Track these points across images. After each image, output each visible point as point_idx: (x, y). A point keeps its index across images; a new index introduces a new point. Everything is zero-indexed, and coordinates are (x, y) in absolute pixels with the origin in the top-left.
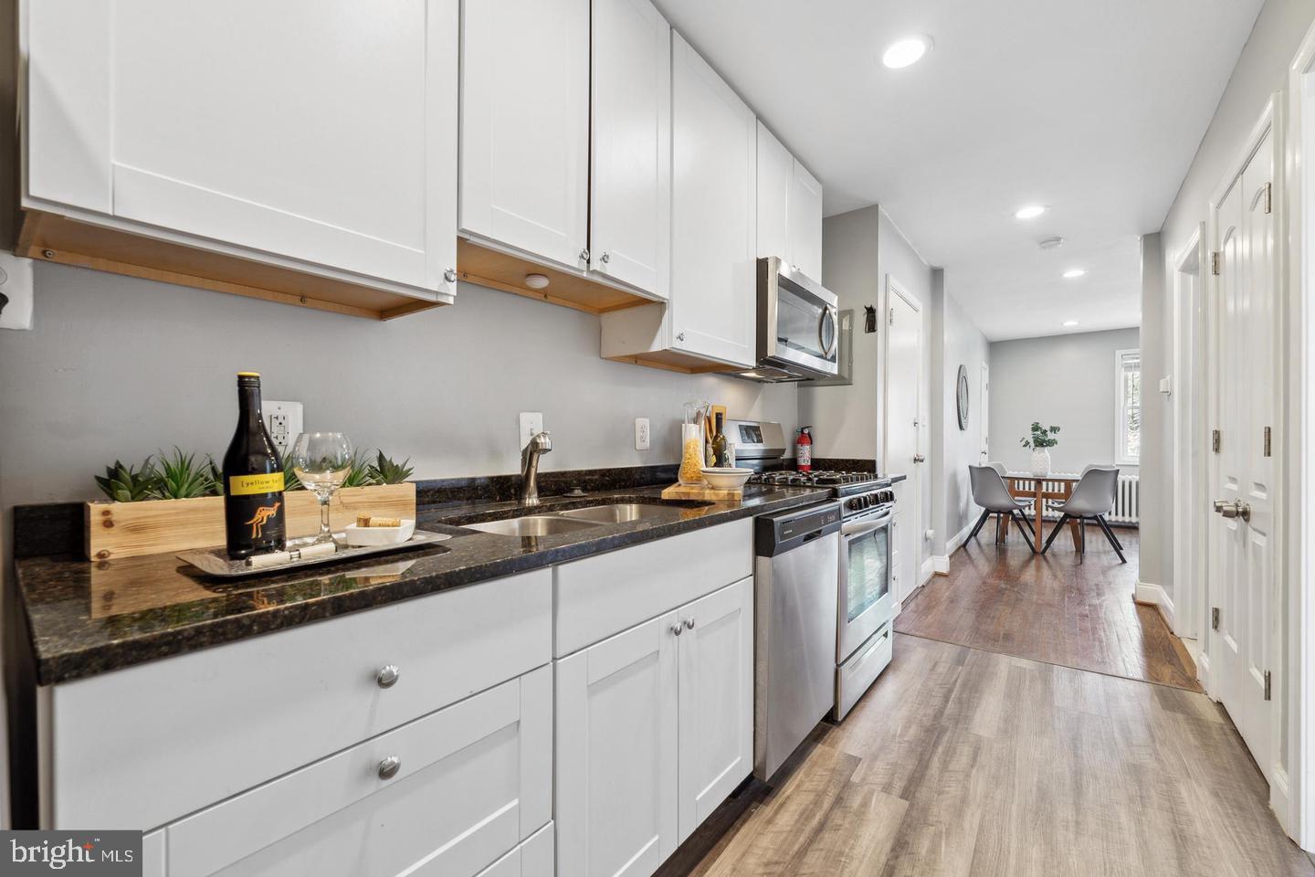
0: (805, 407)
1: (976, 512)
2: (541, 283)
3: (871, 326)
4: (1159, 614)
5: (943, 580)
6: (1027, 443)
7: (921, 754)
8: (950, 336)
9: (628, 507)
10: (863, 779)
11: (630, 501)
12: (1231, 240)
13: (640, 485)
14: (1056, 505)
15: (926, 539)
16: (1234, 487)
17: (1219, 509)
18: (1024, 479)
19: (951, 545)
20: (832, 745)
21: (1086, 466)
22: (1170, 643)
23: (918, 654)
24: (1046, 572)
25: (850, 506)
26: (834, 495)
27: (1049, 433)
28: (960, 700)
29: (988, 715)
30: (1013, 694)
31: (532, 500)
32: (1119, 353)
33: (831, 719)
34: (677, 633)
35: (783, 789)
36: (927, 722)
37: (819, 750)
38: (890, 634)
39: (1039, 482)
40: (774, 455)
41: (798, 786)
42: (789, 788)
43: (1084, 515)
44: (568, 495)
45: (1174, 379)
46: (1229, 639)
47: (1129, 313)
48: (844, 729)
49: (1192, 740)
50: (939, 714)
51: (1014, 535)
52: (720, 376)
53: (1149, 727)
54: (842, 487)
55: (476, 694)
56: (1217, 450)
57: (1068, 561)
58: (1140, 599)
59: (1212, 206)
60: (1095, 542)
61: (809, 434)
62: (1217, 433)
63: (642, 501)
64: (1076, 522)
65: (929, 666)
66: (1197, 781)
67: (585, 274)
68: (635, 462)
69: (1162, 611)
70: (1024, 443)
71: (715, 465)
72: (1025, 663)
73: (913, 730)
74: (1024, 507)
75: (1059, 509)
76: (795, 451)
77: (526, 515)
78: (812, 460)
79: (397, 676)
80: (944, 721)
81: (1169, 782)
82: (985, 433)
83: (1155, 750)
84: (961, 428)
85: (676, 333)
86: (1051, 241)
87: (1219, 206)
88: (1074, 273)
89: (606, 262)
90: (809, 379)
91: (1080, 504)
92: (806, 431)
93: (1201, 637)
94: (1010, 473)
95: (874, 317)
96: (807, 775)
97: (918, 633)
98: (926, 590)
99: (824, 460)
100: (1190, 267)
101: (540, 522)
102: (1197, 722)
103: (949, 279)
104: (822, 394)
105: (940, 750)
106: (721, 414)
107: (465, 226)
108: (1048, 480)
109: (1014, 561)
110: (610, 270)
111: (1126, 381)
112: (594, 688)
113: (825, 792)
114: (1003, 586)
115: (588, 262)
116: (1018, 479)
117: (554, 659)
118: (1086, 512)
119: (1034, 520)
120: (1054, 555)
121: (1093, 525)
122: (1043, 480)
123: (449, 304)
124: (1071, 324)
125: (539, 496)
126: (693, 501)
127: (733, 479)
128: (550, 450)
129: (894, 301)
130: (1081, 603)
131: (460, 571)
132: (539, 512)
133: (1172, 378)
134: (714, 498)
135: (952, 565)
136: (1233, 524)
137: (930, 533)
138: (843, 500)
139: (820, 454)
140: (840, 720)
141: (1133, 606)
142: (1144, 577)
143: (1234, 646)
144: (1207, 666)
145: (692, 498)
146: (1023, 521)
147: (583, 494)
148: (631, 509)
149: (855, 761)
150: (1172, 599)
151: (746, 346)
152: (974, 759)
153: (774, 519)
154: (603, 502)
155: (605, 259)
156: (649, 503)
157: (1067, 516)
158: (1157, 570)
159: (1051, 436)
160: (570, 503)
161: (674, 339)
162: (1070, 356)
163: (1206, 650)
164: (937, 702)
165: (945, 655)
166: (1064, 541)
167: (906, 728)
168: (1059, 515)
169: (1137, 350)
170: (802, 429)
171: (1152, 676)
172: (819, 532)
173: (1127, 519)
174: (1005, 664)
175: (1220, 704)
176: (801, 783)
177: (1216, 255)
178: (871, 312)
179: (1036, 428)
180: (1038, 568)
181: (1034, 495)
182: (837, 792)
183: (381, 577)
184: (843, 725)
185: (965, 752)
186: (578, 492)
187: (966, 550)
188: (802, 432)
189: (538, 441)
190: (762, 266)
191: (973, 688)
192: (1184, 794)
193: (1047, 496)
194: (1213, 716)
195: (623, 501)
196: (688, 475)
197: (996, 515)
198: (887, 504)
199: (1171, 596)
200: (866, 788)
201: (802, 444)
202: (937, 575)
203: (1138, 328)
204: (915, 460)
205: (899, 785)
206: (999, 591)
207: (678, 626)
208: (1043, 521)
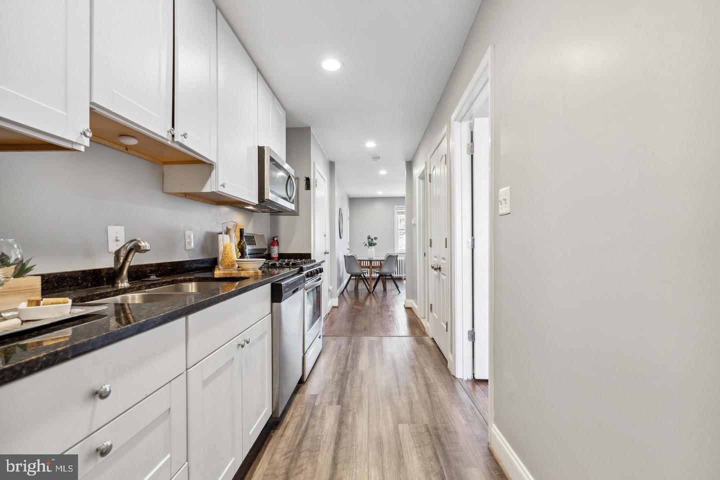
0: (274, 226)
1: (347, 276)
2: (132, 142)
3: (308, 187)
4: (412, 310)
5: (336, 309)
6: (366, 244)
7: (342, 384)
8: (337, 194)
9: (190, 284)
10: (320, 403)
11: (190, 281)
12: (434, 171)
13: (189, 271)
14: (377, 271)
15: (329, 291)
16: (436, 259)
17: (433, 267)
18: (366, 260)
19: (338, 292)
20: (304, 393)
21: (386, 254)
22: (417, 321)
23: (332, 343)
24: (374, 301)
25: (307, 276)
26: (301, 270)
27: (373, 240)
28: (352, 359)
29: (363, 361)
30: (371, 353)
31: (125, 284)
32: (396, 207)
33: (302, 382)
34: (243, 346)
35: (285, 420)
36: (342, 371)
37: (298, 396)
38: (321, 337)
39: (371, 261)
40: (260, 252)
41: (291, 416)
42: (288, 418)
43: (387, 275)
44: (146, 279)
45: (416, 220)
46: (435, 314)
47: (401, 191)
48: (307, 384)
49: (427, 353)
50: (346, 365)
51: (362, 286)
52: (233, 207)
53: (414, 352)
54: (305, 266)
55: (149, 396)
56: (431, 246)
57: (380, 295)
58: (406, 306)
59: (429, 156)
60: (390, 285)
61: (277, 240)
62: (431, 240)
63: (198, 280)
64: (384, 278)
65: (338, 348)
66: (430, 366)
67: (169, 142)
68: (186, 258)
69: (413, 310)
70: (365, 244)
71: (240, 258)
72: (373, 338)
73: (337, 376)
74: (365, 273)
75: (378, 273)
76: (269, 249)
77: (123, 294)
78: (279, 254)
79: (110, 392)
80: (348, 369)
81: (422, 369)
82: (348, 241)
83: (417, 359)
84: (340, 237)
85: (220, 183)
86: (376, 158)
87: (431, 157)
88: (383, 172)
89: (185, 138)
90: (281, 211)
91: (385, 270)
92: (276, 239)
93: (426, 317)
94: (359, 258)
95: (309, 182)
96: (294, 410)
97: (330, 335)
98: (330, 315)
99: (285, 254)
100: (422, 177)
101: (137, 297)
102: (427, 346)
103: (337, 167)
104: (283, 219)
105: (349, 381)
106: (243, 229)
107: (95, 100)
108: (374, 261)
109: (362, 297)
110: (186, 142)
111: (398, 219)
112: (205, 383)
113: (305, 414)
114: (360, 308)
115: (173, 136)
116: (363, 260)
117: (187, 369)
118: (387, 273)
119: (369, 279)
120: (376, 293)
121: (390, 279)
122: (373, 260)
123: (80, 151)
124: (380, 193)
125: (129, 281)
126: (234, 278)
127: (256, 264)
128: (149, 250)
129: (318, 176)
130: (388, 311)
131: (143, 322)
132: (132, 291)
133: (416, 219)
134: (247, 275)
135: (339, 302)
136: (436, 273)
137: (331, 287)
138: (305, 272)
139: (283, 251)
140: (305, 380)
141: (403, 309)
142: (408, 297)
143: (437, 317)
144: (428, 326)
145: (233, 276)
146: (365, 280)
147: (158, 279)
148: (192, 285)
149: (315, 396)
150: (417, 304)
151: (254, 193)
152: (362, 380)
153: (282, 284)
154: (172, 282)
155: (185, 135)
156: (203, 281)
157: (381, 275)
158: (412, 295)
159: (374, 241)
160: (151, 284)
161: (219, 186)
162: (379, 207)
163: (428, 321)
164: (344, 362)
165: (343, 342)
166: (380, 286)
167: (334, 376)
168: (378, 275)
169: (404, 206)
170: (274, 238)
171: (412, 333)
172: (297, 289)
173: (399, 276)
174: (366, 340)
175: (433, 339)
176: (293, 414)
177: (430, 175)
178: (308, 180)
179: (369, 238)
180: (371, 299)
181: (369, 267)
182: (310, 412)
183: (53, 340)
184: (306, 383)
185: (358, 378)
186: (153, 277)
187: (343, 295)
188: (273, 239)
189: (140, 245)
190: (261, 150)
191: (356, 352)
192: (427, 371)
193: (374, 267)
194: (431, 343)
195: (185, 281)
196: (226, 264)
197: (354, 277)
198: (320, 274)
199: (416, 303)
200: (322, 406)
201: (274, 246)
202: (334, 307)
203: (404, 197)
204: (325, 253)
205: (335, 400)
206: (359, 311)
207: (243, 343)
208: (373, 279)
